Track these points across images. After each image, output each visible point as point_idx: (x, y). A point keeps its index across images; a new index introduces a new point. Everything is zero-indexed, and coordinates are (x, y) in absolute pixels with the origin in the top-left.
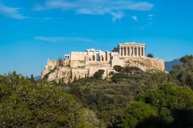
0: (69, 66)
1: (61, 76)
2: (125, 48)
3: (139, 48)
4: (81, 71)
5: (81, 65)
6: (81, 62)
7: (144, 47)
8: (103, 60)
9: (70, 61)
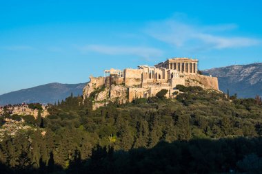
0: (123, 84)
1: (115, 96)
2: (175, 64)
3: (191, 64)
4: (138, 90)
5: (137, 83)
6: (138, 80)
7: (196, 63)
8: (159, 78)
9: (124, 79)
